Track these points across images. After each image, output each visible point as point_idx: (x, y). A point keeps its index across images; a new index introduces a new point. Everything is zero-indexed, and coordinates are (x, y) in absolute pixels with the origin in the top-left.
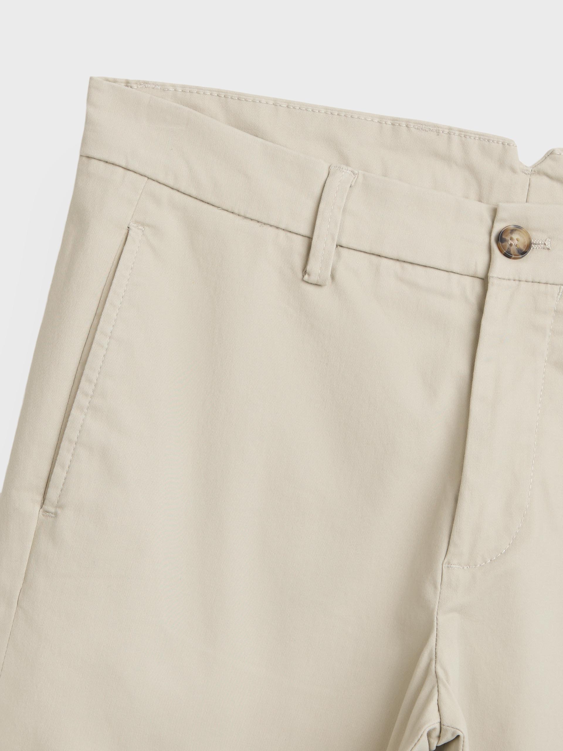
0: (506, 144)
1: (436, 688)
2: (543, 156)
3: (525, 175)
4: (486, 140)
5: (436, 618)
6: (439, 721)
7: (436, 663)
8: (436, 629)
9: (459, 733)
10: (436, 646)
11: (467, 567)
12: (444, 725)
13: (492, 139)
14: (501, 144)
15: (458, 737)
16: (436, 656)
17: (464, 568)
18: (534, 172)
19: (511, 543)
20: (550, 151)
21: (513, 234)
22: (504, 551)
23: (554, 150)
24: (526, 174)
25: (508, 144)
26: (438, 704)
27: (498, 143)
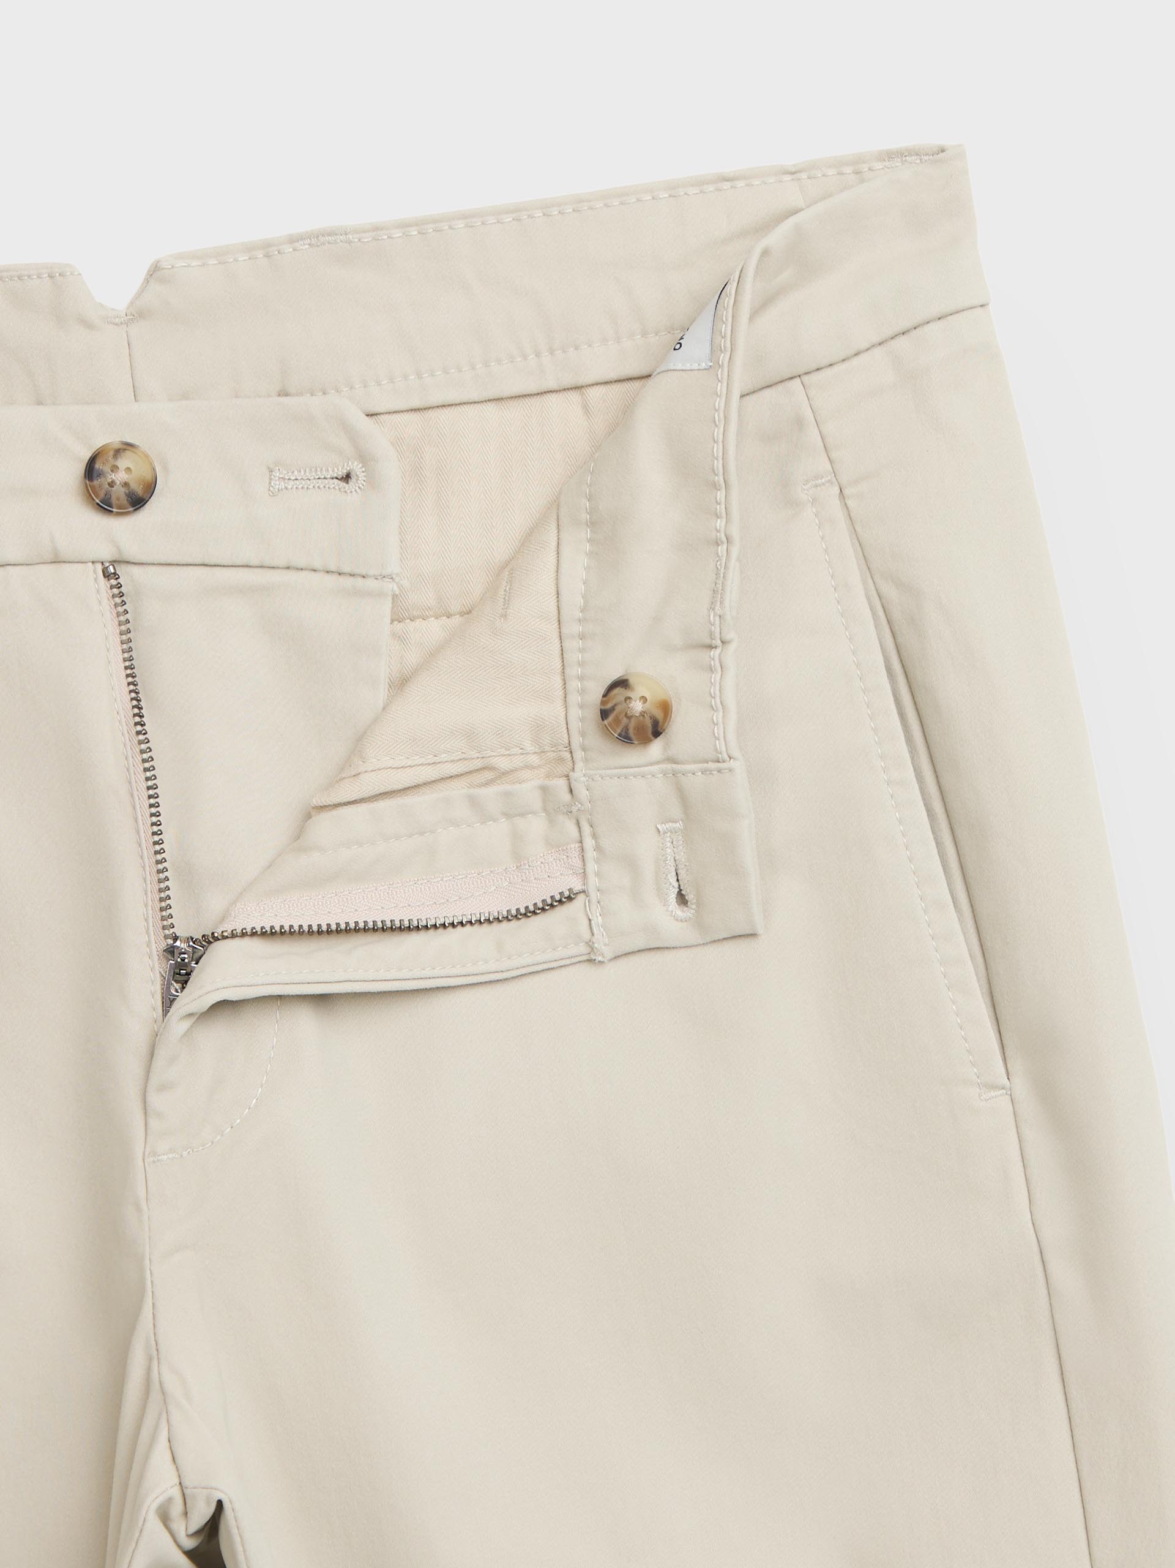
0: (57, 275)
1: (164, 1416)
2: (142, 280)
3: (116, 327)
4: (16, 279)
5: (149, 1271)
6: (177, 1481)
7: (159, 1363)
8: (150, 1294)
9: (220, 1496)
10: (154, 1329)
11: (189, 1152)
12: (186, 1488)
13: (26, 273)
14: (48, 278)
15: (220, 1504)
16: (157, 1350)
17: (184, 1156)
18: (132, 317)
19: (264, 1082)
20: (152, 265)
21: (119, 460)
22: (255, 1101)
23: (158, 262)
24: (116, 324)
25: (60, 275)
26: (171, 1448)
27: (39, 277)
